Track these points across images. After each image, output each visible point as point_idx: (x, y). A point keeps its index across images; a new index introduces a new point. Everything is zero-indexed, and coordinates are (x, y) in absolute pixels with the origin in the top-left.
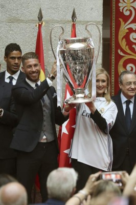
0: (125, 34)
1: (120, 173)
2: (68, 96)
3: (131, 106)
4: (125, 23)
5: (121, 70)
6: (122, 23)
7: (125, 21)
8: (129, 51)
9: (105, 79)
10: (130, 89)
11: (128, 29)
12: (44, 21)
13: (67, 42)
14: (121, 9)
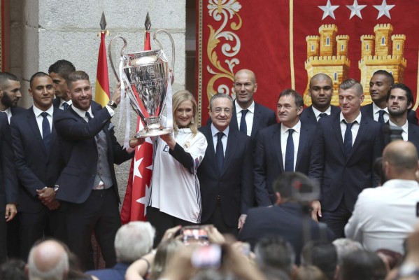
0: (215, 46)
1: (207, 228)
2: (141, 127)
3: (224, 141)
4: (215, 31)
5: (211, 93)
6: (212, 31)
7: (216, 29)
8: (220, 68)
9: (190, 107)
10: (219, 117)
11: (218, 39)
12: (108, 29)
13: (132, 57)
14: (210, 12)
